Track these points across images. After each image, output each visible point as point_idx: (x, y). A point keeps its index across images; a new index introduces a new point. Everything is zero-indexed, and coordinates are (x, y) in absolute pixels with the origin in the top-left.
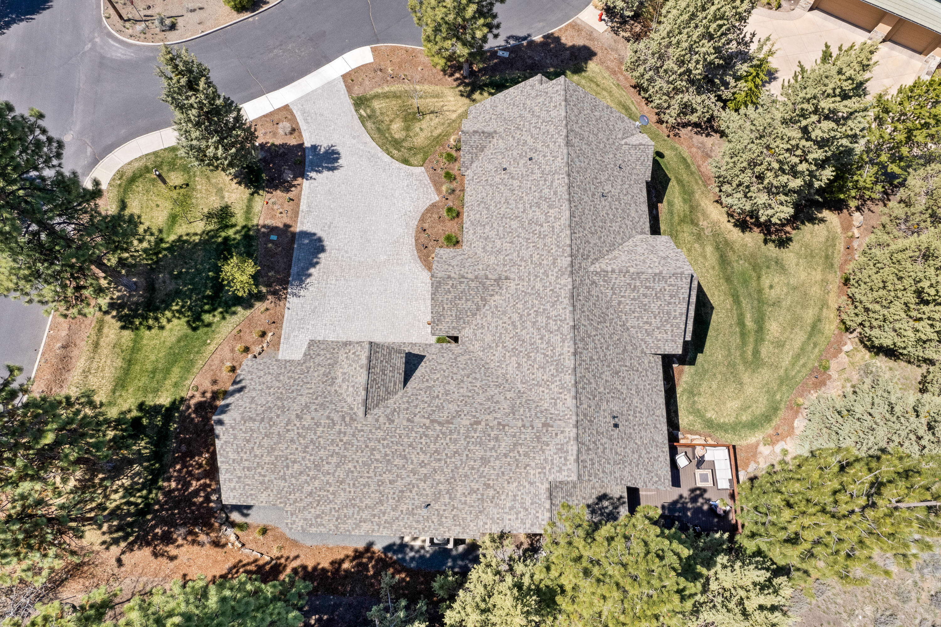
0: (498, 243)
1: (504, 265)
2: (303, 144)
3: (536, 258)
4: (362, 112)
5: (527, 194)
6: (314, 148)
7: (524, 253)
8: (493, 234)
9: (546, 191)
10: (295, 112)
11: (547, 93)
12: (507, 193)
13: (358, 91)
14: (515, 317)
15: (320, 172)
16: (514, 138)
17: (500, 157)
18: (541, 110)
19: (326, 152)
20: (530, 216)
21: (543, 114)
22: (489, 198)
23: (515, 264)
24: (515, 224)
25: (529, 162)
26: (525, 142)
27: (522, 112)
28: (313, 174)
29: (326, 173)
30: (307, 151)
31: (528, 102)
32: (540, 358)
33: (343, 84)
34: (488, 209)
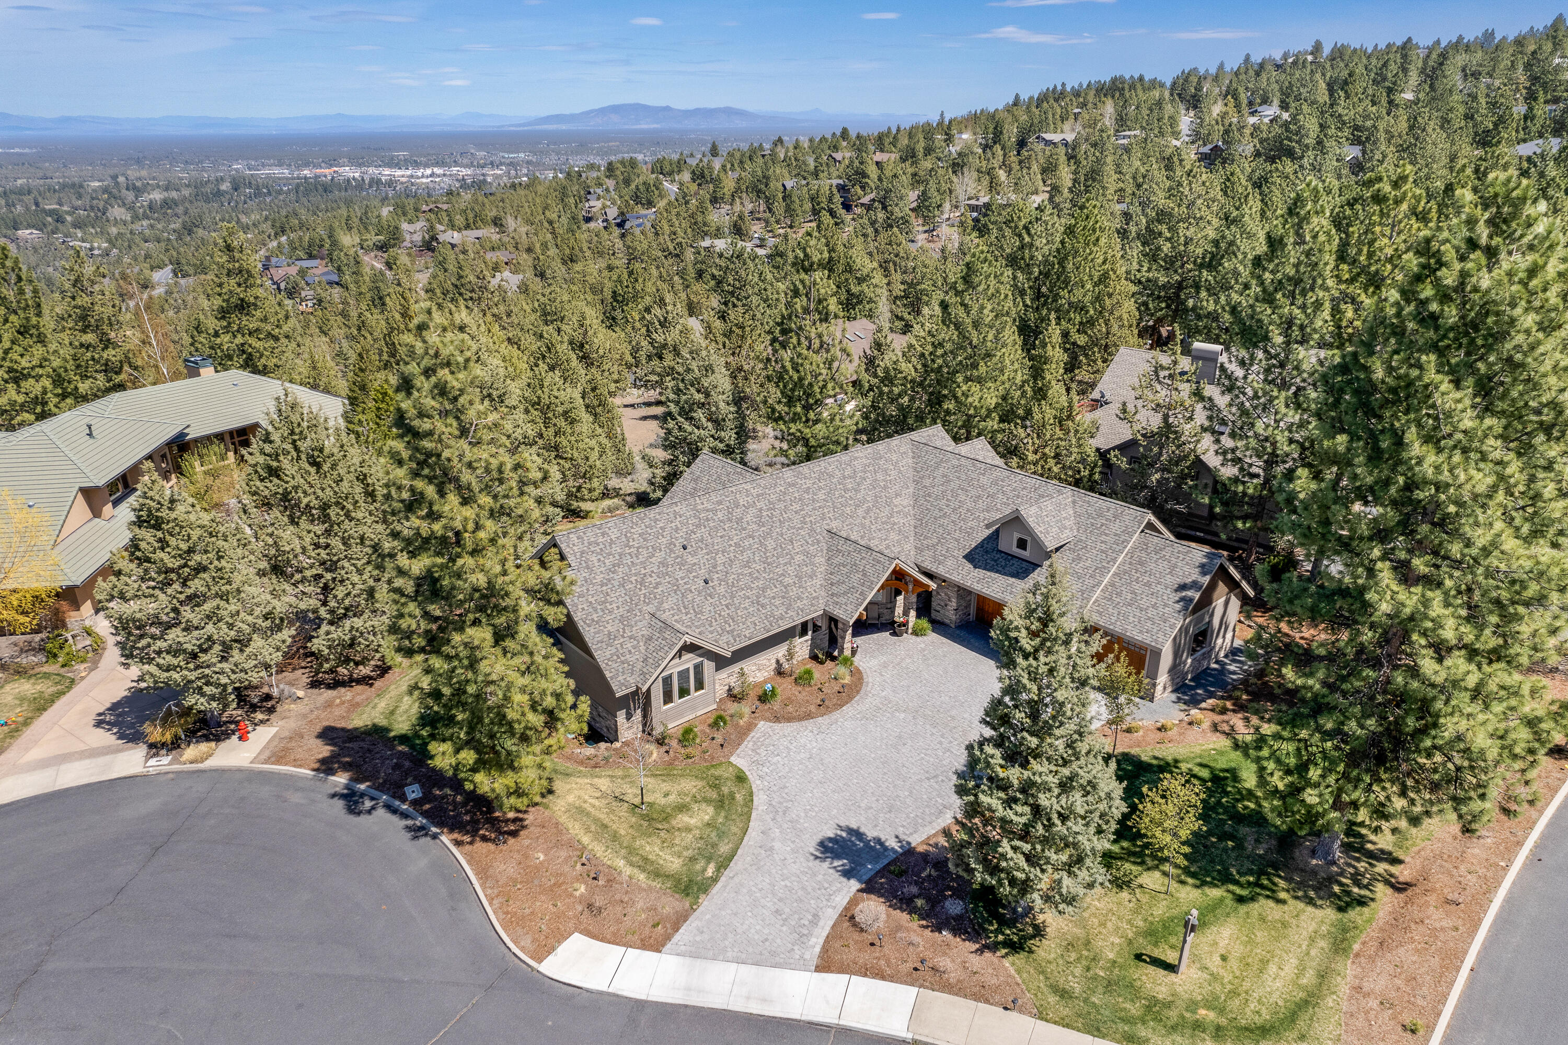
0: (799, 558)
1: (818, 542)
2: (859, 891)
3: (796, 507)
4: (710, 872)
5: (730, 539)
6: (847, 874)
7: (796, 522)
8: (791, 570)
9: (720, 515)
10: (818, 949)
11: (582, 553)
12: (736, 568)
13: (670, 904)
14: (860, 512)
15: (879, 841)
16: (658, 584)
17: (690, 597)
18: (610, 554)
19: (837, 856)
20: (755, 527)
21: (616, 549)
22: (749, 593)
23: (813, 530)
24: (770, 544)
25: (689, 549)
26: (663, 564)
27: (616, 583)
28: (892, 843)
29: (871, 833)
30: (865, 878)
31: (599, 578)
32: (880, 476)
33: (677, 937)
34: (764, 590)
